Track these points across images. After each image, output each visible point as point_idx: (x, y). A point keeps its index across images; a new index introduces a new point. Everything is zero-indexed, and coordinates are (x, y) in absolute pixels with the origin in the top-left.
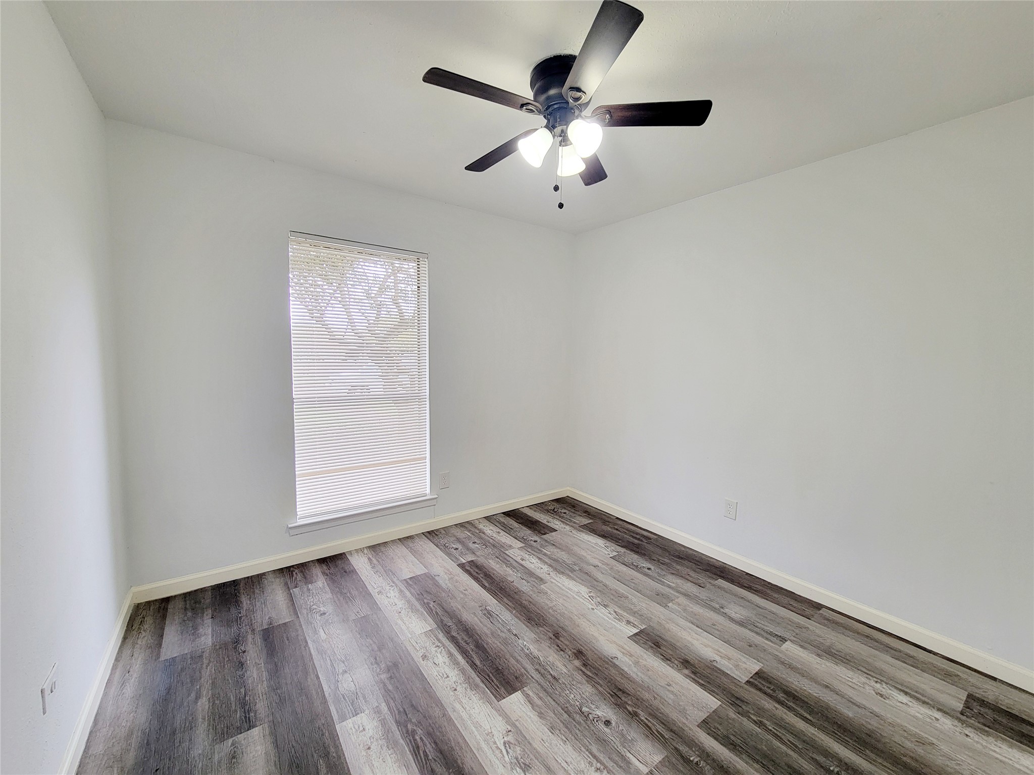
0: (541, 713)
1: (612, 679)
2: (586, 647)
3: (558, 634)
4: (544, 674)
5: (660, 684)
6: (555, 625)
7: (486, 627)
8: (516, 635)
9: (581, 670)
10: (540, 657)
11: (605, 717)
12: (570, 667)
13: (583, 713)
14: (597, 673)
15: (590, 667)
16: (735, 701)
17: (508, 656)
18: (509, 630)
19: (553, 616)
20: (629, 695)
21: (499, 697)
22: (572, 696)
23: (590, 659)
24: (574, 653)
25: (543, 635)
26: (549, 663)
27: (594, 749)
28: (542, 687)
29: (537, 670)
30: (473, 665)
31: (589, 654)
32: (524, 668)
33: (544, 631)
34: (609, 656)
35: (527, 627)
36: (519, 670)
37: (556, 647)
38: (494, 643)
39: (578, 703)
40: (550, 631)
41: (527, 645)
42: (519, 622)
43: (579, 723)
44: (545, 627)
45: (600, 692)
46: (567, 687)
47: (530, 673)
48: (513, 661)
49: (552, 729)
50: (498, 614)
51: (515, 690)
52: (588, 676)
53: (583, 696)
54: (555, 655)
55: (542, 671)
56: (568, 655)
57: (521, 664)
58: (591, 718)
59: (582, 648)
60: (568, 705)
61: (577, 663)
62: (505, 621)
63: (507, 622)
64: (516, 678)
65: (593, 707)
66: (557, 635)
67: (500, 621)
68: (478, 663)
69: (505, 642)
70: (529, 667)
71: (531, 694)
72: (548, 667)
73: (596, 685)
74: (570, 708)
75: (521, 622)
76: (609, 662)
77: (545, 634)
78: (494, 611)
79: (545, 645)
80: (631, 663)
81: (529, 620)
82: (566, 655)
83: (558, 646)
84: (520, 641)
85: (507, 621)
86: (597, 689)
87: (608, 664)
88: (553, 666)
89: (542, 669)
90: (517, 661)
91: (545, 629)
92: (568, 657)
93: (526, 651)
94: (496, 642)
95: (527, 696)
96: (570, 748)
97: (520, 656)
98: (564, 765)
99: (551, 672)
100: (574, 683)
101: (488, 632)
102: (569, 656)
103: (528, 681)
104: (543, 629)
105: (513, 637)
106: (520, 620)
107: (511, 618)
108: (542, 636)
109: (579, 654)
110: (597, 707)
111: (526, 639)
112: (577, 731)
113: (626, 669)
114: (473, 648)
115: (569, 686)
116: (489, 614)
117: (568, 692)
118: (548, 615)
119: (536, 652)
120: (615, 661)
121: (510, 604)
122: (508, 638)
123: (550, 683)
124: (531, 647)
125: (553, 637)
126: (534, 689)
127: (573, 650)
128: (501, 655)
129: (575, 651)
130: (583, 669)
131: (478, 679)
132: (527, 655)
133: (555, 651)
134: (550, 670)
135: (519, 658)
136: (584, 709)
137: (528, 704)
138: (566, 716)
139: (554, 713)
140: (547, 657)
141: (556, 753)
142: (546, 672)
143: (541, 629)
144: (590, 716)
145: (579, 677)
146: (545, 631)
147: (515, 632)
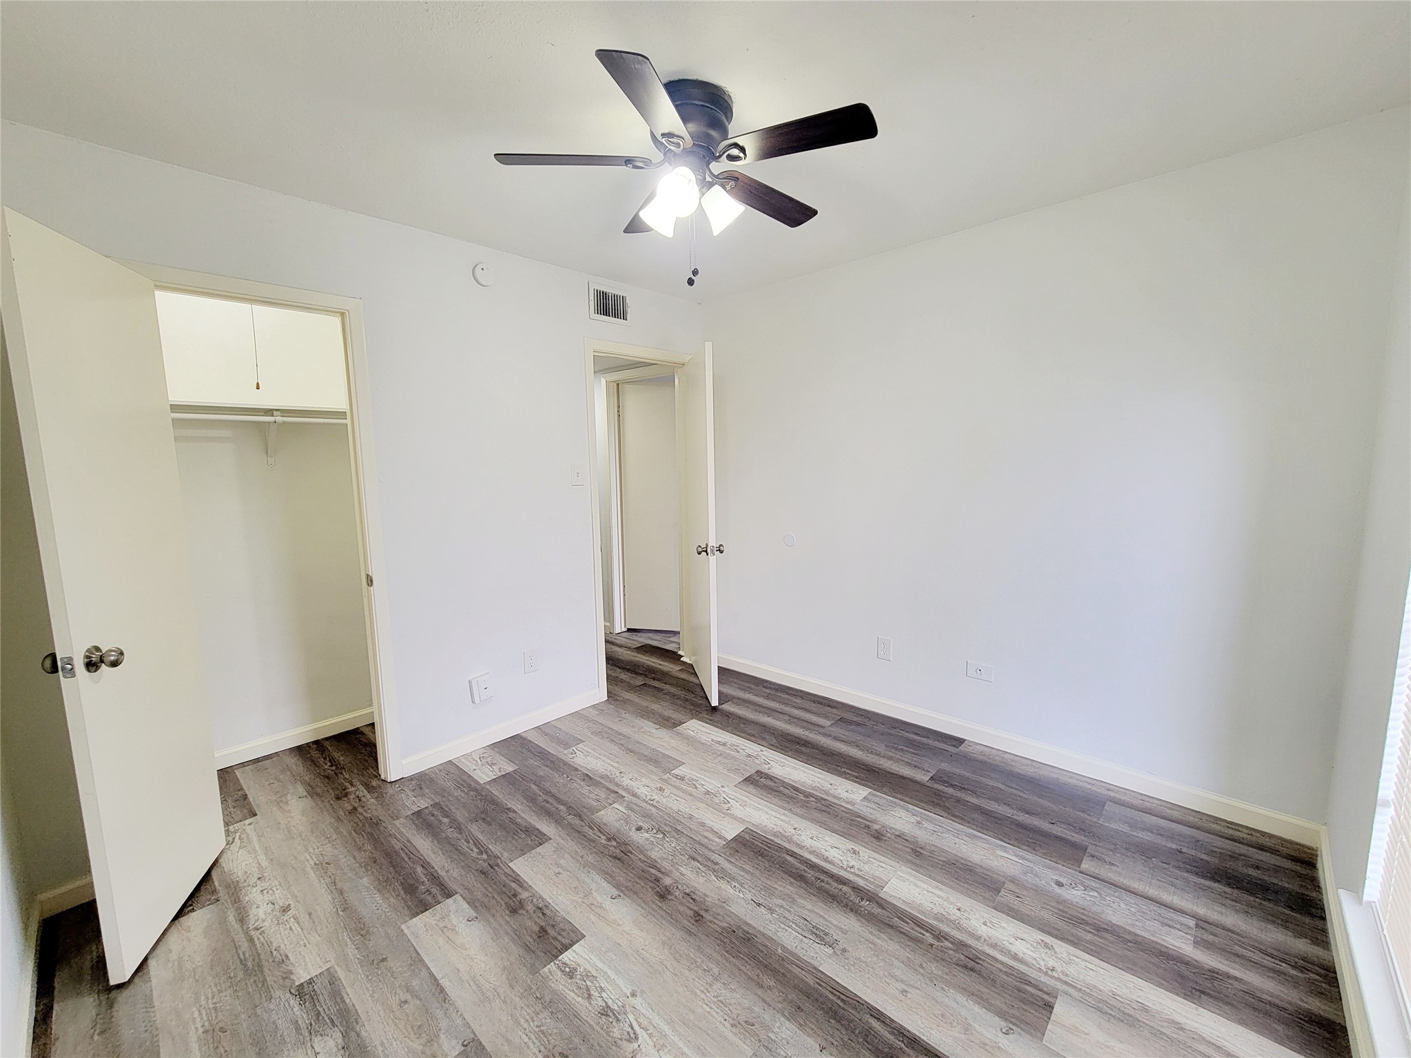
0: (703, 826)
1: (626, 869)
2: (654, 906)
3: (697, 921)
4: (706, 861)
5: (569, 873)
6: (703, 937)
7: (809, 910)
8: (759, 905)
9: (662, 873)
10: (716, 880)
11: (641, 833)
12: (676, 875)
13: (662, 833)
14: (643, 874)
15: (650, 879)
16: (490, 871)
17: (757, 873)
18: (771, 911)
19: (709, 957)
20: (610, 856)
21: (747, 830)
22: (673, 845)
23: (650, 890)
24: (672, 894)
25: (719, 914)
26: (703, 874)
27: (654, 810)
28: (707, 848)
29: (717, 864)
30: (793, 854)
31: (650, 895)
32: (733, 863)
33: (719, 920)
34: (623, 899)
35: (747, 924)
36: (737, 859)
37: (697, 898)
38: (785, 887)
39: (667, 839)
40: (709, 924)
41: (738, 893)
42: (761, 929)
43: (666, 825)
44: (718, 929)
45: (641, 852)
46: (679, 852)
47: (723, 859)
48: (748, 868)
49: (691, 817)
50: (806, 940)
51: (734, 839)
52: (654, 867)
53: (661, 847)
54: (696, 885)
55: (709, 864)
56: (679, 890)
57: (736, 866)
58: (654, 830)
59: (660, 904)
60: (677, 836)
61: (667, 881)
62: (787, 928)
63: (782, 926)
64: (737, 851)
65: (652, 839)
66: (698, 918)
67: (794, 926)
68: (789, 858)
69: (770, 892)
70: (727, 865)
71: (717, 840)
72: (703, 869)
73: (645, 859)
74: (675, 834)
75: (759, 931)
76: (624, 890)
77: (716, 915)
78: (815, 944)
79: (712, 898)
80: (595, 894)
81: (749, 939)
82: (682, 889)
83: (694, 900)
84: (749, 896)
85: (783, 929)
86: (645, 856)
87: (627, 887)
88: (697, 872)
89: (712, 866)
90: (744, 870)
91: (717, 925)
92: (680, 887)
93: (736, 884)
94: (781, 889)
95: (720, 837)
96: (674, 808)
97: (742, 876)
98: (678, 798)
99: (698, 864)
100: (671, 858)
101: (800, 901)
102: (677, 888)
103: (724, 850)
104: (721, 924)
105: (761, 901)
106: (764, 935)
107: (778, 934)
108: (719, 911)
109: (664, 894)
110: (647, 839)
111: (742, 901)
112: (668, 819)
113: (605, 884)
114: (806, 874)
115: (677, 853)
116: (821, 936)
117: (677, 848)
118: (719, 958)
119: (723, 884)
120: (615, 892)
121: (796, 970)
122: (768, 899)
123: (699, 854)
124: (732, 891)
125: (702, 913)
126: (715, 844)
127: (673, 898)
128: (766, 872)
129: (670, 897)
130: (660, 875)
131: (779, 842)
132: (733, 879)
133: (697, 892)
134: (700, 867)
135: (742, 873)
136: (661, 836)
137: (717, 831)
138: (679, 828)
139: (690, 828)
140: (708, 881)
141: (686, 803)
142: (706, 863)
143: (725, 924)
144: (655, 832)
145: (666, 865)
146: (716, 921)
147: (762, 909)
